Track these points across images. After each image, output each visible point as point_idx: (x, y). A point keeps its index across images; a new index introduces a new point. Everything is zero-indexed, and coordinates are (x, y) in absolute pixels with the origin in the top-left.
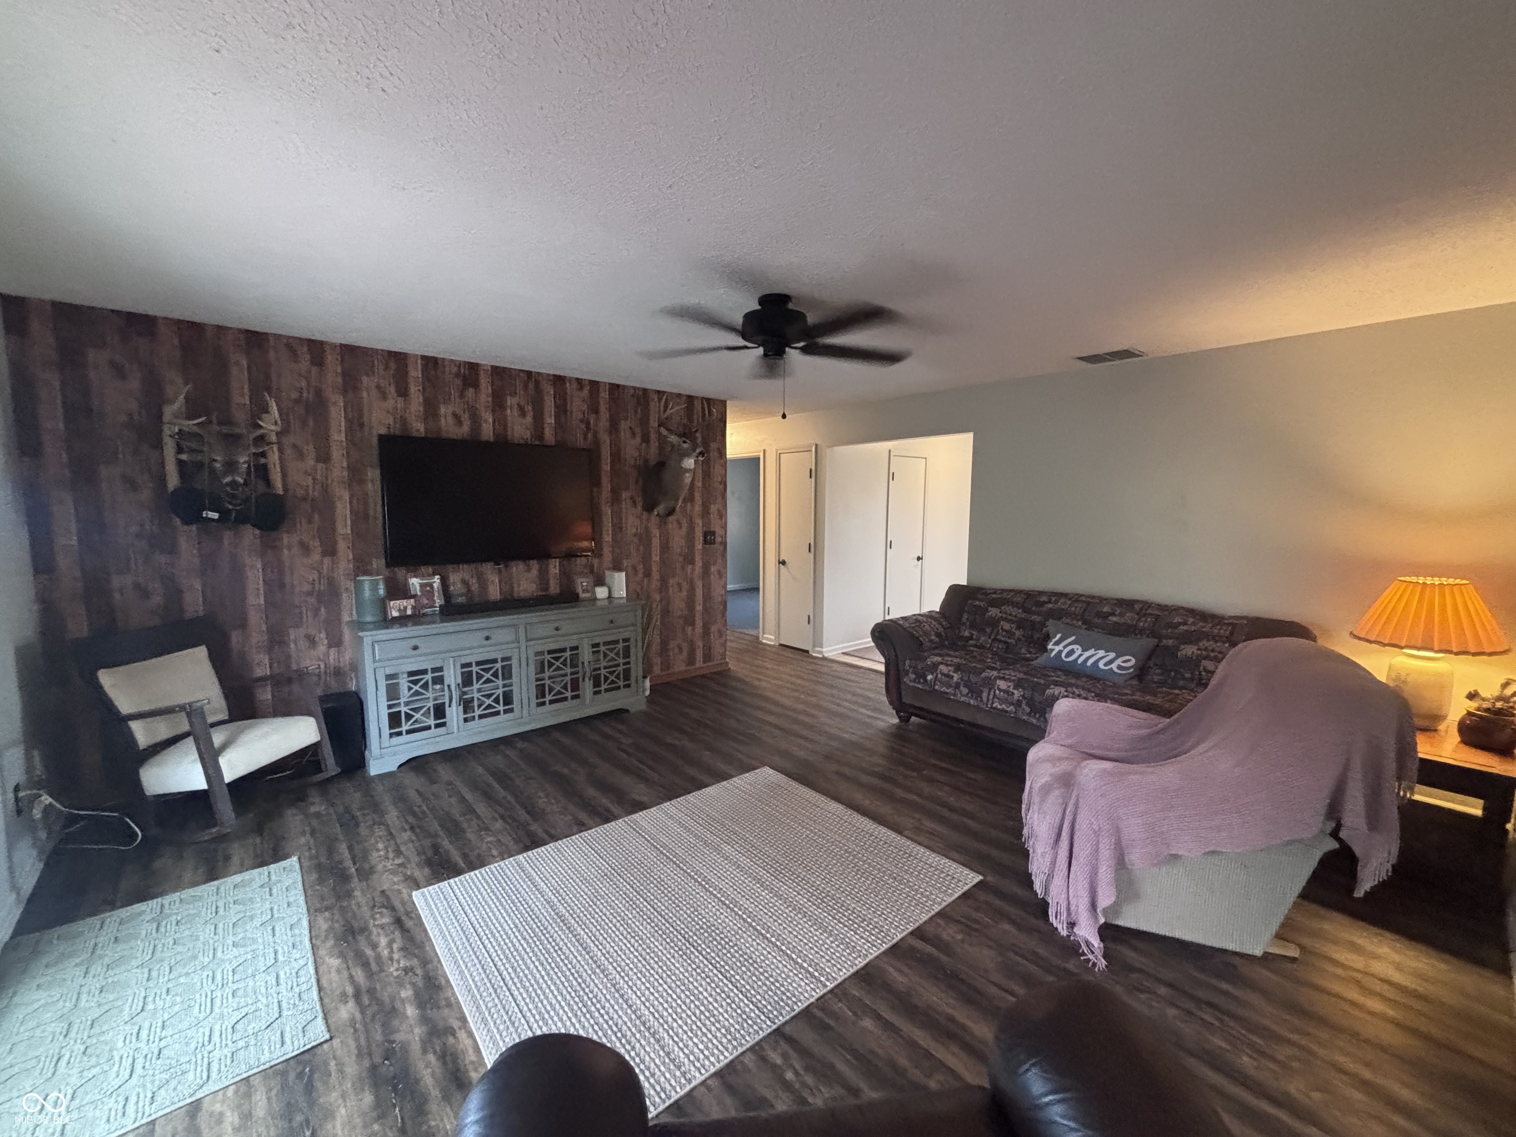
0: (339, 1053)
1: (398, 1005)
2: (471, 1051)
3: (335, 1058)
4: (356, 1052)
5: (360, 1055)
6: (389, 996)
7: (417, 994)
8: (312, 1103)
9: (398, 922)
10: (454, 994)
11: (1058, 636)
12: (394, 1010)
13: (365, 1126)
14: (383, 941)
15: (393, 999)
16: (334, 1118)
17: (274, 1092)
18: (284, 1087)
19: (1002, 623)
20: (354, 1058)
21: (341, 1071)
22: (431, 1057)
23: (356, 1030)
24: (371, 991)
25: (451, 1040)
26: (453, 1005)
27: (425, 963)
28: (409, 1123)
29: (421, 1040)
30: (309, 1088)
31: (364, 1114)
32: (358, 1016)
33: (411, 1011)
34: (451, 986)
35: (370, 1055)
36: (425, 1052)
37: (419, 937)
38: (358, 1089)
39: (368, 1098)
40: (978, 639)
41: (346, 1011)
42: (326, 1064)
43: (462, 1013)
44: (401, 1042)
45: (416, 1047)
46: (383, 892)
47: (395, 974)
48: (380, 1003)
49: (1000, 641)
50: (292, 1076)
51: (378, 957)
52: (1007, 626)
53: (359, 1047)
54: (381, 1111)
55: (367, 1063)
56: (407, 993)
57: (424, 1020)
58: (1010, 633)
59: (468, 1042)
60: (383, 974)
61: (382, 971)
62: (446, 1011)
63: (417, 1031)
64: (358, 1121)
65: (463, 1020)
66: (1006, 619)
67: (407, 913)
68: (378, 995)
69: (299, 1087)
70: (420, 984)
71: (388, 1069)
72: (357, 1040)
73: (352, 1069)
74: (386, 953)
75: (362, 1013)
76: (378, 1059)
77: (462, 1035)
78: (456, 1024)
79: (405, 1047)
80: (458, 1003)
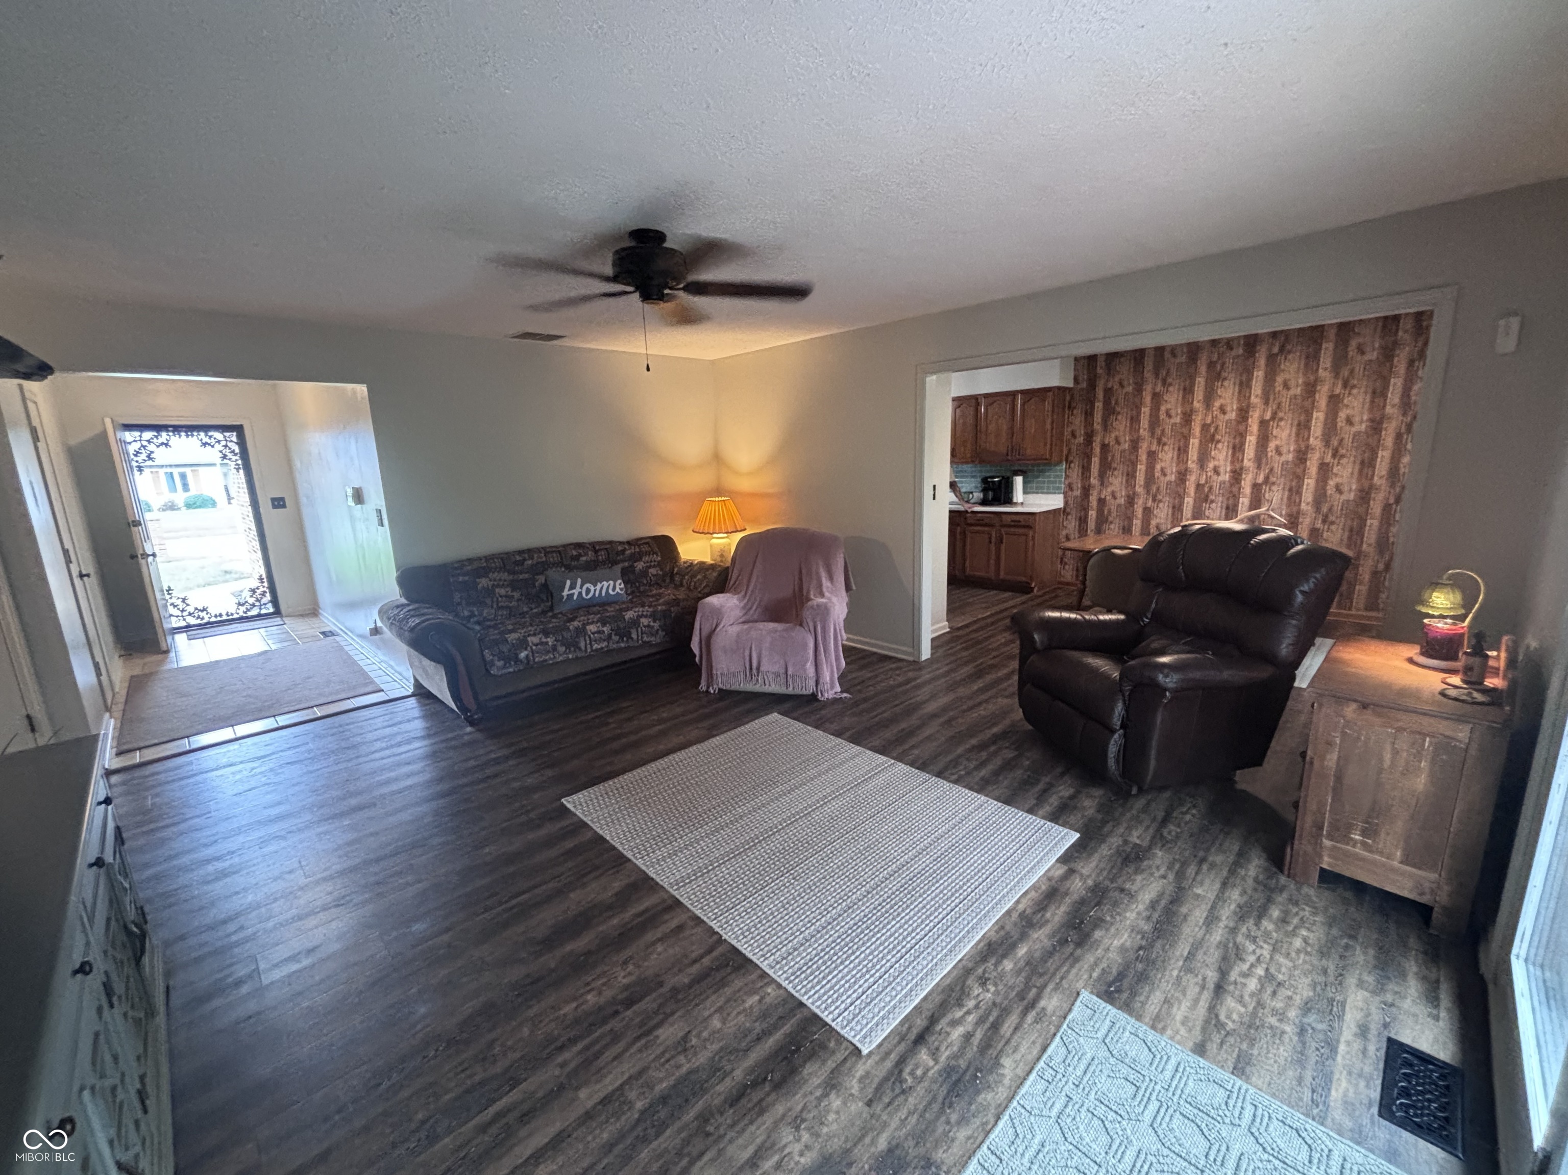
0: (1085, 977)
1: (1022, 963)
2: (1029, 896)
3: (1091, 977)
4: (1077, 965)
5: (1077, 960)
6: (1018, 976)
7: (1004, 956)
8: (1127, 966)
9: (920, 1039)
10: (990, 930)
11: (568, 583)
12: (1028, 963)
13: (1112, 924)
14: (959, 1031)
15: (1018, 972)
16: (1123, 944)
17: (1142, 998)
18: (1133, 994)
19: (497, 590)
20: (1081, 963)
21: (1096, 964)
22: (1048, 915)
23: (1062, 978)
24: (1021, 996)
25: (1028, 911)
26: (1000, 925)
27: (968, 972)
28: (1093, 904)
29: (1040, 928)
30: (1121, 976)
31: (1107, 930)
32: (1051, 986)
33: (1022, 951)
34: (983, 936)
35: (1072, 954)
36: (1047, 921)
37: (938, 999)
38: (1098, 943)
39: (1098, 934)
40: (481, 614)
41: (1051, 1002)
42: (1099, 979)
43: (1004, 915)
44: (1049, 939)
45: (1047, 930)
46: (869, 1103)
47: (992, 989)
48: (1028, 979)
49: (502, 607)
50: (1125, 995)
51: (980, 1021)
52: (503, 591)
53: (1072, 966)
54: (1098, 923)
55: (1079, 952)
56: (1008, 965)
57: (1023, 936)
58: (509, 598)
59: (1024, 901)
60: (998, 1000)
61: (994, 1004)
62: (1008, 928)
63: (1036, 936)
64: (1113, 930)
65: (1009, 912)
66: (498, 586)
67: (902, 1039)
68: (1022, 986)
69: (1126, 983)
70: (993, 961)
71: (1073, 936)
72: (1068, 972)
73: (1090, 958)
74: (971, 1018)
75: (1044, 986)
76: (1072, 946)
77: (1021, 907)
78: (1015, 915)
79: (1052, 936)
80: (997, 922)
